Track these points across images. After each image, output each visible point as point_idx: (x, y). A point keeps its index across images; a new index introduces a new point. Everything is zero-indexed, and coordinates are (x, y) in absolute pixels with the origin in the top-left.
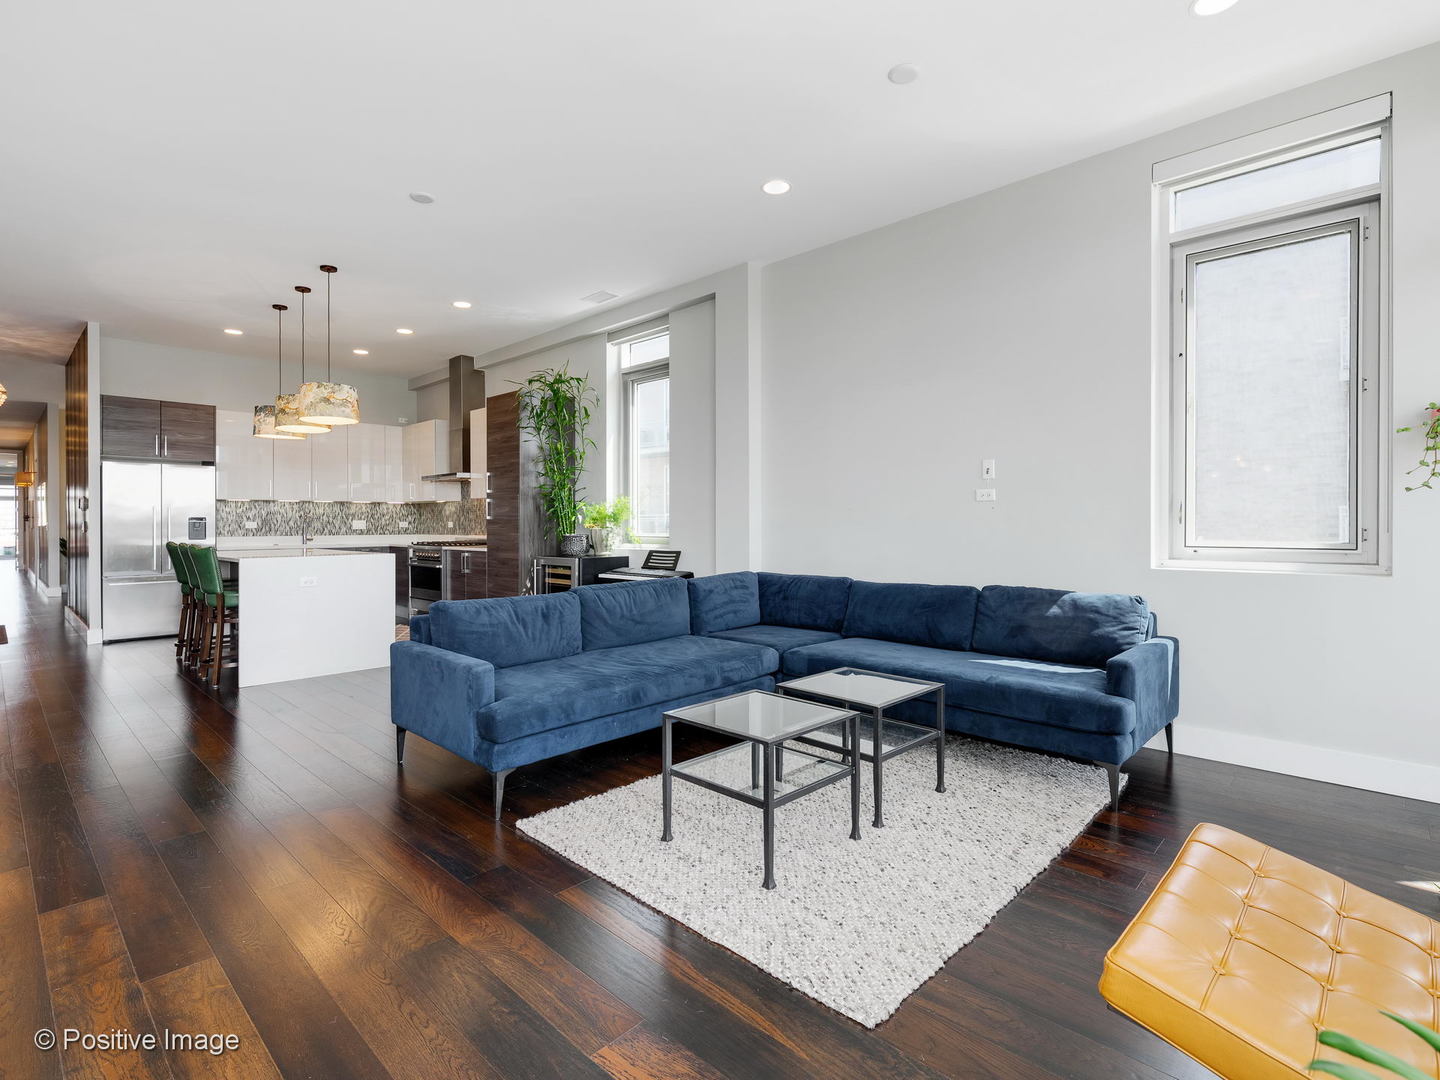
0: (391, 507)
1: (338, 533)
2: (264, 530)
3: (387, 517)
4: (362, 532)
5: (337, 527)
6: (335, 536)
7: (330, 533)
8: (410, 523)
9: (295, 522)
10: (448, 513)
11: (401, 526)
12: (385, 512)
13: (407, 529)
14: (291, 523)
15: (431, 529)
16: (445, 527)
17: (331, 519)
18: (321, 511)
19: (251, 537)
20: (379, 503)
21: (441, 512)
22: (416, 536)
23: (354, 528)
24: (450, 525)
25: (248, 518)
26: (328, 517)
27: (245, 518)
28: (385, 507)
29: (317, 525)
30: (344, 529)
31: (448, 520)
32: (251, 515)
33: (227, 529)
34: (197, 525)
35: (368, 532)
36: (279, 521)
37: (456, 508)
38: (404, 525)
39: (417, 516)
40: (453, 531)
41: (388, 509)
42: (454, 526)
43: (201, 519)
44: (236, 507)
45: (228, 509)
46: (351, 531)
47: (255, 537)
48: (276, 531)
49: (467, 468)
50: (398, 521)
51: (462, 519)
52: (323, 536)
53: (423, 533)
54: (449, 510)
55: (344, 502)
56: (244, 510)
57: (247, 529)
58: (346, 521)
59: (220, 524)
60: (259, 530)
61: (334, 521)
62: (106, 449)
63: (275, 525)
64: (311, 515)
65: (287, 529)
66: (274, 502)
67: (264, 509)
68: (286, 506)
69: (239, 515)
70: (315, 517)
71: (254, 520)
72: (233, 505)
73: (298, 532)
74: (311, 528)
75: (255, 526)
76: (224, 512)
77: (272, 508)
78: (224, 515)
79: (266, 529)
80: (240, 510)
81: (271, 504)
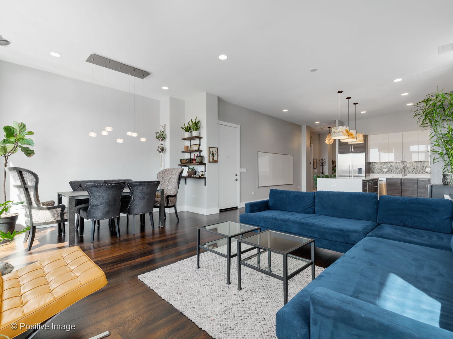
1: (419, 173)
2: (389, 172)
5: (419, 171)
7: (415, 173)
9: (401, 169)
14: (399, 169)
17: (416, 168)
18: (411, 165)
19: (385, 174)
25: (384, 168)
26: (414, 167)
27: (383, 168)
29: (410, 170)
30: (422, 172)
32: (385, 167)
33: (377, 171)
34: (360, 170)
36: (395, 169)
43: (361, 168)
45: (377, 165)
46: (425, 172)
48: (393, 172)
52: (412, 174)
55: (422, 161)
56: (383, 165)
57: (384, 171)
58: (423, 168)
59: (375, 170)
60: (387, 172)
61: (417, 169)
62: (340, 151)
63: (393, 170)
64: (407, 166)
65: (398, 171)
66: (393, 162)
67: (389, 165)
68: (398, 163)
69: (381, 167)
70: (409, 167)
71: (386, 168)
72: (379, 164)
73: (402, 173)
74: (407, 171)
75: (386, 170)
76: (376, 166)
77: (392, 164)
78: (376, 167)
79: (390, 171)
80: (381, 165)
81: (392, 163)
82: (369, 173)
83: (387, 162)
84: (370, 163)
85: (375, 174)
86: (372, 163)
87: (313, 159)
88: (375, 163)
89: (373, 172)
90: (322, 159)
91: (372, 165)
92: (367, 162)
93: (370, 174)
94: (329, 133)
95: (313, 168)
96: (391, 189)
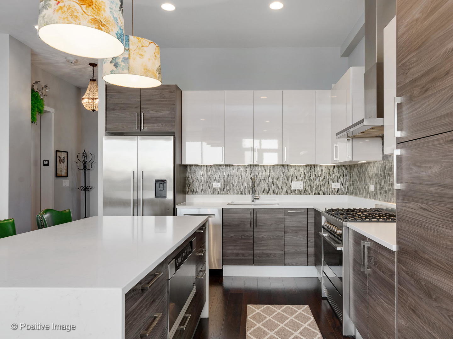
0: (325, 169)
1: (280, 193)
2: (225, 189)
3: (321, 179)
4: (299, 192)
5: (280, 187)
6: (278, 195)
7: (274, 192)
8: (341, 184)
9: (248, 183)
10: (370, 174)
11: (333, 187)
12: (320, 173)
13: (339, 190)
14: (245, 184)
15: (358, 191)
16: (368, 189)
17: (275, 180)
18: (267, 173)
19: (217, 195)
20: (314, 166)
21: (364, 174)
22: (347, 197)
23: (293, 188)
24: (372, 188)
25: (215, 180)
26: (273, 178)
27: (213, 180)
28: (319, 168)
29: (264, 185)
30: (285, 189)
31: (370, 183)
32: (216, 176)
33: (201, 188)
34: (161, 186)
35: (305, 192)
36: (236, 182)
37: (377, 169)
38: (336, 185)
39: (348, 177)
40: (374, 195)
41: (322, 170)
42: (376, 189)
43: (163, 181)
44: (207, 171)
45: (202, 173)
46: (291, 191)
47: (219, 195)
48: (234, 190)
49: (380, 114)
50: (330, 182)
51: (383, 181)
52: (269, 195)
53: (352, 194)
54: (372, 170)
55: (285, 165)
56: (213, 173)
57: (214, 189)
58: (287, 182)
59: (197, 184)
60: (222, 189)
61: (277, 182)
62: (109, 126)
63: (233, 185)
64: (259, 176)
65: (242, 188)
66: (232, 166)
67: (226, 173)
68: (242, 169)
69: (209, 177)
70: (263, 178)
71: (219, 181)
72: (205, 169)
73: (249, 192)
74: (259, 188)
75: (220, 186)
76: (199, 175)
77: (232, 171)
78: (199, 177)
79: (227, 188)
80: (210, 173)
81: (231, 168)
82: (184, 192)
83: (220, 165)
84: (186, 166)
85: (197, 196)
86: (191, 165)
87: (57, 152)
88: (196, 165)
89: (192, 192)
90: (85, 154)
91: (190, 170)
92: (178, 162)
93: (187, 195)
94: (93, 80)
95: (57, 176)
96: (232, 237)
